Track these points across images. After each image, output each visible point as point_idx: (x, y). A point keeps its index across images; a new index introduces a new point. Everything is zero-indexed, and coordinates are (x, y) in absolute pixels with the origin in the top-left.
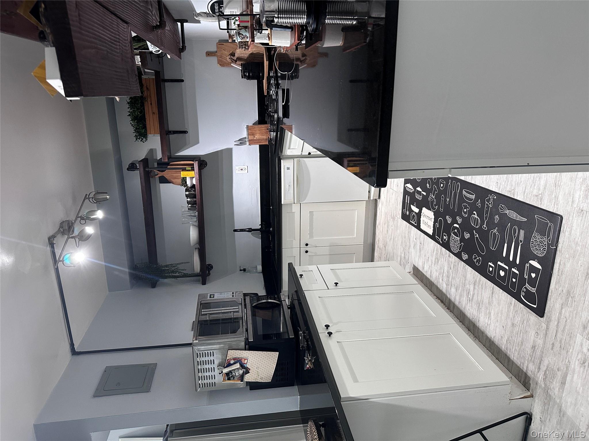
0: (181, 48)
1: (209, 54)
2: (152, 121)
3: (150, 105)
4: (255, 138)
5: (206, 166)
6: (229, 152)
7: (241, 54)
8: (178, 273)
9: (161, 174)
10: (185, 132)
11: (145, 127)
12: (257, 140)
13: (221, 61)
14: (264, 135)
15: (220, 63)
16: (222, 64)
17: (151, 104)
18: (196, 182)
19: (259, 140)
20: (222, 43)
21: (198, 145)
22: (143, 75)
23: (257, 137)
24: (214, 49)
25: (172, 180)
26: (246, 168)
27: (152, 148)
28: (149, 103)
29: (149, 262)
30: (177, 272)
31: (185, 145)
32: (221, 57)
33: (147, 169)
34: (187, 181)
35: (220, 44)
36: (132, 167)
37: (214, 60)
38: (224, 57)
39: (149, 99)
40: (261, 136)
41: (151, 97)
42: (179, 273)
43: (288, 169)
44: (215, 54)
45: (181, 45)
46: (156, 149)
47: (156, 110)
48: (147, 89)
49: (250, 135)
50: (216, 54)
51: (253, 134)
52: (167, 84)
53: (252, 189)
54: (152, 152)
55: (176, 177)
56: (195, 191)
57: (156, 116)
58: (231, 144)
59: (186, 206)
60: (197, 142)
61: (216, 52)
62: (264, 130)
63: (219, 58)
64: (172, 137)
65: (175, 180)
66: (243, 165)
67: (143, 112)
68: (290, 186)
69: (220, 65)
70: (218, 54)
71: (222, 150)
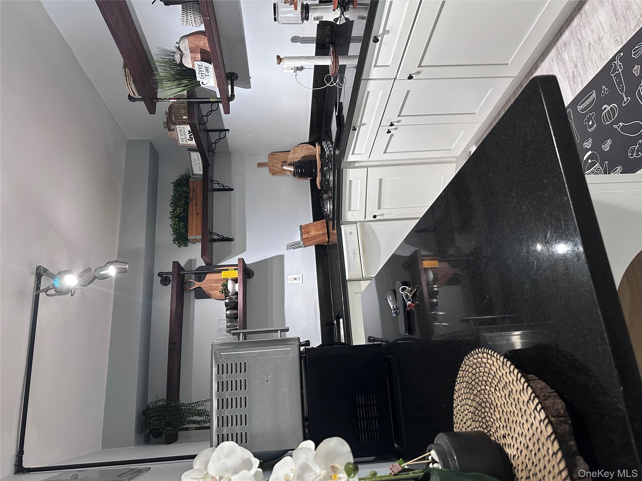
0: (230, 96)
1: (260, 165)
2: (195, 223)
3: (194, 206)
4: (310, 236)
5: (253, 276)
6: (281, 258)
7: (293, 159)
8: (205, 418)
9: (197, 284)
10: (231, 240)
11: (186, 227)
12: (312, 237)
13: (273, 170)
14: (320, 231)
15: (272, 172)
16: (274, 173)
17: (196, 205)
18: (239, 289)
19: (314, 236)
20: (274, 154)
21: (244, 253)
22: (191, 178)
23: (313, 233)
24: (265, 160)
25: (210, 292)
26: (301, 277)
27: (191, 259)
28: (194, 204)
29: (166, 398)
30: (204, 414)
31: (229, 255)
32: (273, 166)
33: (182, 273)
34: (228, 286)
35: (272, 155)
36: (165, 280)
37: (266, 170)
38: (275, 166)
39: (194, 201)
40: (316, 233)
41: (196, 198)
42: (207, 417)
43: (351, 233)
44: (266, 164)
45: (230, 94)
46: (195, 260)
47: (200, 211)
48: (194, 190)
49: (305, 234)
50: (268, 163)
51: (308, 233)
52: (215, 193)
53: (309, 302)
54: (190, 262)
55: (215, 288)
56: (237, 298)
57: (200, 218)
58: (282, 251)
59: (224, 323)
60: (244, 250)
61: (268, 162)
62: (320, 226)
63: (270, 167)
64: (216, 245)
65: (215, 291)
66: (297, 273)
67: (186, 210)
68: (354, 253)
69: (272, 173)
70: (270, 164)
71: (272, 258)
